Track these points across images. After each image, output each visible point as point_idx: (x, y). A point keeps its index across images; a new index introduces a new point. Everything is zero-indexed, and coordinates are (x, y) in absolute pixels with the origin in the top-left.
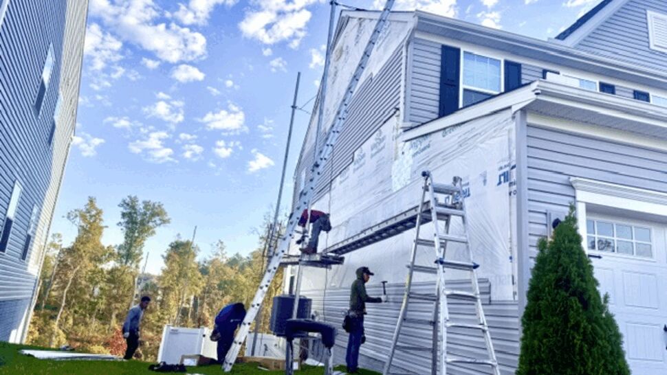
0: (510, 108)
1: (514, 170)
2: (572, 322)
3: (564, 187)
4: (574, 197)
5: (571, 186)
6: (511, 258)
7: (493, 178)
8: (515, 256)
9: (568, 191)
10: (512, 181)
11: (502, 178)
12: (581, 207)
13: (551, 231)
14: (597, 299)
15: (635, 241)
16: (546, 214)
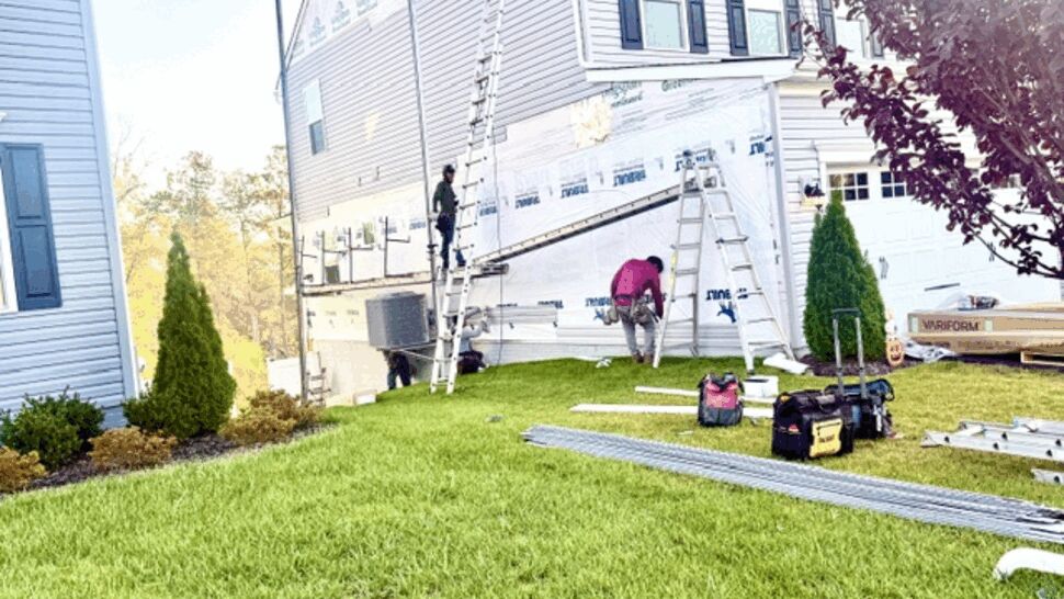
0: (761, 77)
1: (770, 143)
2: (849, 275)
3: (809, 152)
4: (817, 159)
5: (815, 149)
6: (772, 225)
7: (744, 146)
8: (777, 223)
9: (814, 155)
10: (767, 151)
11: (756, 148)
12: (823, 167)
13: (805, 196)
14: (860, 255)
15: (856, 187)
16: (799, 182)
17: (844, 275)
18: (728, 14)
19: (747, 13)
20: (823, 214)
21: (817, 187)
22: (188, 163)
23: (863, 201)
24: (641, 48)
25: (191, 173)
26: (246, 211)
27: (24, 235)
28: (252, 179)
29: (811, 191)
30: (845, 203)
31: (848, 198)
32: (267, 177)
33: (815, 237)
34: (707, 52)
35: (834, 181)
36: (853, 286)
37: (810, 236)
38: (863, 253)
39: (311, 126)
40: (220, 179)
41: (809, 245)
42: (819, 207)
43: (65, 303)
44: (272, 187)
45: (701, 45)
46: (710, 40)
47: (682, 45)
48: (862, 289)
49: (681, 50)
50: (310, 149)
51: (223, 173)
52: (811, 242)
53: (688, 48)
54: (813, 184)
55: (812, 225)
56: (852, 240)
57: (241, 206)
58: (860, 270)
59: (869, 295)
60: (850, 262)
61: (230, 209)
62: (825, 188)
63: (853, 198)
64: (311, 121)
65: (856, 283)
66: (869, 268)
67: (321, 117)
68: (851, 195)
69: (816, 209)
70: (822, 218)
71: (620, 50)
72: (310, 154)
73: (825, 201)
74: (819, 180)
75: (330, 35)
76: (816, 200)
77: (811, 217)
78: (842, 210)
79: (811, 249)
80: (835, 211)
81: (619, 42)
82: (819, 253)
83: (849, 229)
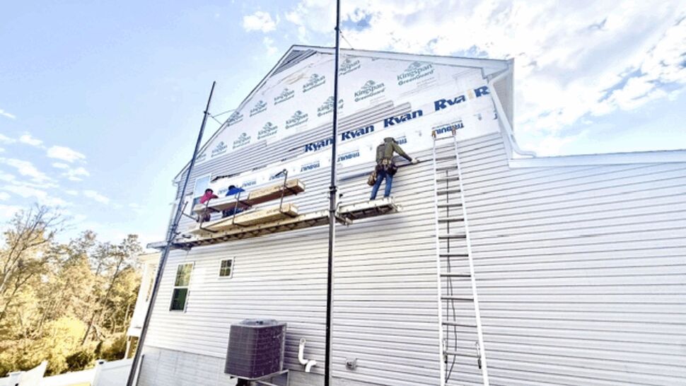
22: (83, 234)
25: (83, 240)
26: (104, 259)
28: (113, 247)
32: (120, 247)
39: (195, 199)
40: (97, 244)
44: (122, 251)
51: (100, 242)
57: (104, 256)
61: (96, 257)
75: (230, 150)
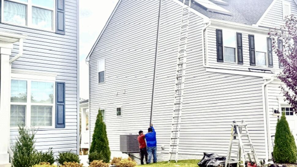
2: (287, 137)
5: (277, 99)
9: (277, 101)
12: (280, 105)
13: (274, 113)
14: (290, 132)
15: (290, 111)
16: (272, 108)
17: (285, 137)
18: (250, 53)
19: (255, 52)
20: (280, 119)
21: (278, 110)
23: (292, 116)
24: (223, 62)
27: (59, 107)
29: (276, 112)
30: (286, 116)
31: (287, 115)
33: (277, 125)
34: (243, 64)
35: (283, 109)
36: (288, 140)
37: (276, 125)
38: (291, 132)
39: (99, 73)
41: (276, 128)
42: (278, 116)
43: (66, 127)
45: (241, 62)
46: (244, 60)
47: (235, 61)
48: (290, 141)
49: (235, 63)
50: (98, 81)
52: (276, 127)
53: (237, 63)
54: (277, 110)
55: (277, 122)
56: (288, 127)
58: (290, 137)
59: (292, 144)
60: (287, 134)
62: (280, 111)
63: (288, 115)
64: (100, 71)
65: (289, 140)
66: (292, 136)
67: (104, 70)
68: (288, 114)
69: (277, 117)
70: (280, 120)
71: (216, 62)
72: (98, 82)
73: (280, 115)
74: (278, 109)
76: (278, 114)
77: (276, 119)
78: (285, 118)
79: (276, 129)
80: (283, 118)
81: (216, 60)
82: (278, 130)
83: (287, 124)
